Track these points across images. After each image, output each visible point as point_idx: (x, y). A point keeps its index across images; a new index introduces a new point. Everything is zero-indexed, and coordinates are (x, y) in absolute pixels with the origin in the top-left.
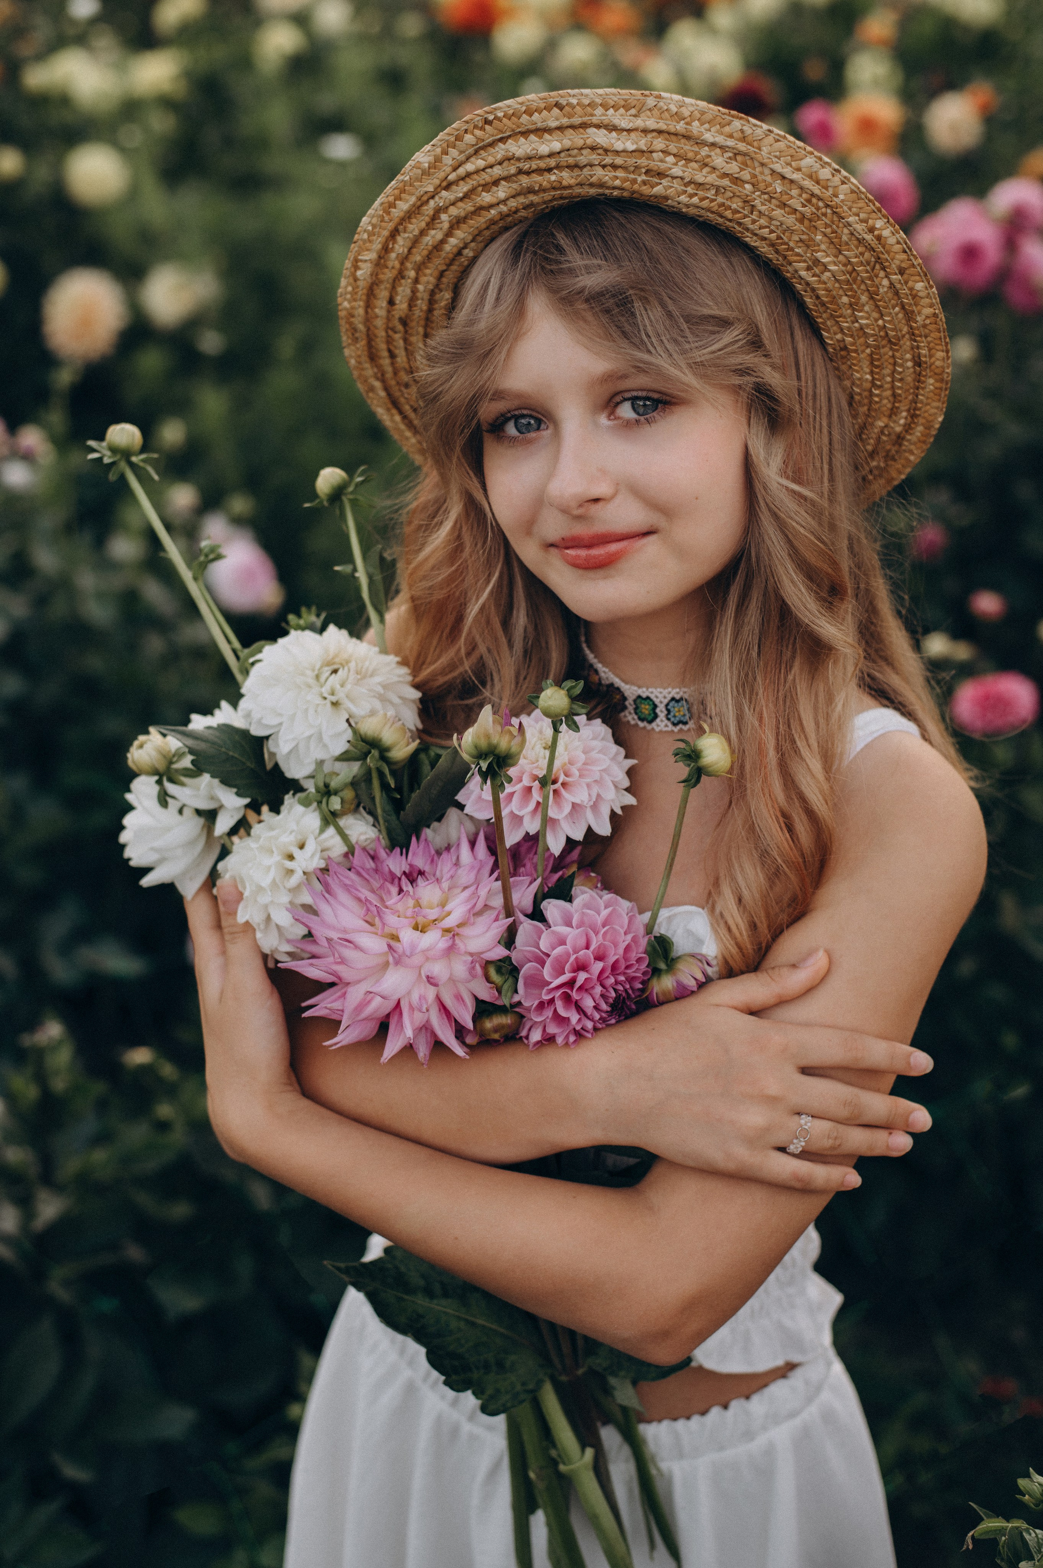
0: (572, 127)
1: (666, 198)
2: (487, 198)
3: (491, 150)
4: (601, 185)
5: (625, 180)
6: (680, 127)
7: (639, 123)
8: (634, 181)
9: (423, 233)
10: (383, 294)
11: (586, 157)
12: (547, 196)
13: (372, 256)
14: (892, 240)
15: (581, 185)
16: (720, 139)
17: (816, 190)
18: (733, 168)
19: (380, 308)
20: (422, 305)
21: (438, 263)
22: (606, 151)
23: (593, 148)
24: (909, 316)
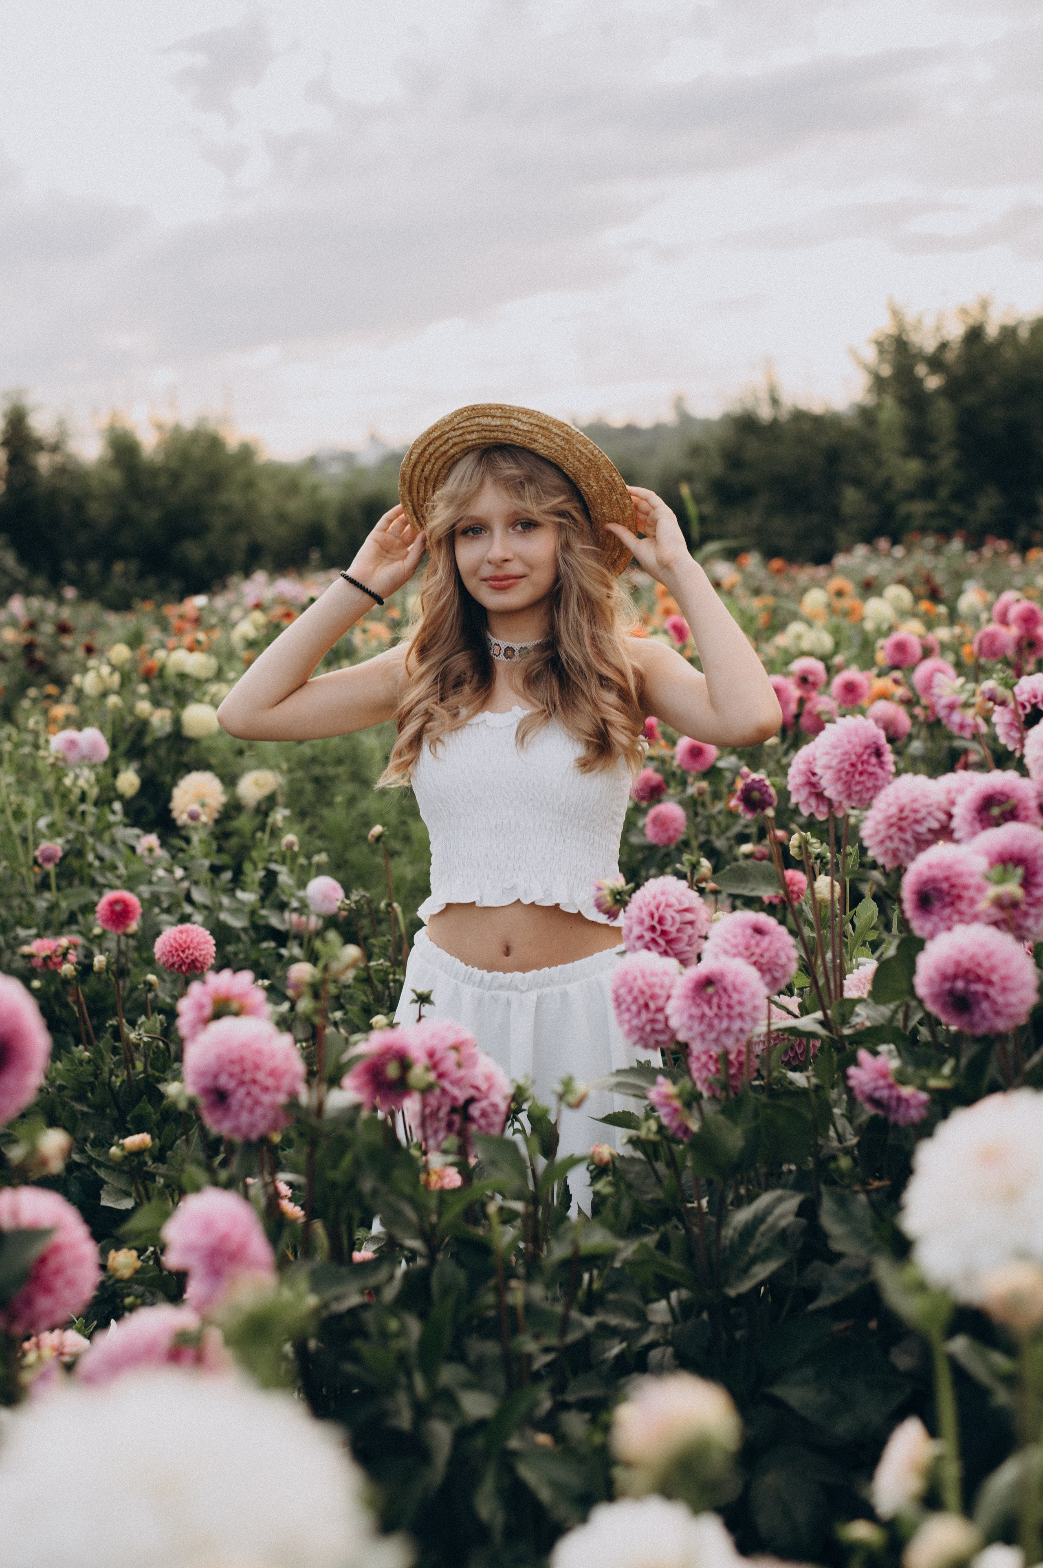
0: (505, 417)
1: (536, 450)
2: (468, 437)
3: (473, 420)
4: (511, 440)
5: (521, 440)
6: (545, 425)
7: (530, 420)
8: (525, 441)
9: (441, 446)
10: (420, 467)
11: (508, 429)
12: (491, 441)
13: (419, 451)
14: (618, 482)
15: (505, 439)
16: (558, 432)
17: (592, 457)
18: (562, 443)
19: (418, 472)
20: (435, 473)
21: (444, 458)
22: (516, 429)
23: (511, 427)
24: (623, 512)
